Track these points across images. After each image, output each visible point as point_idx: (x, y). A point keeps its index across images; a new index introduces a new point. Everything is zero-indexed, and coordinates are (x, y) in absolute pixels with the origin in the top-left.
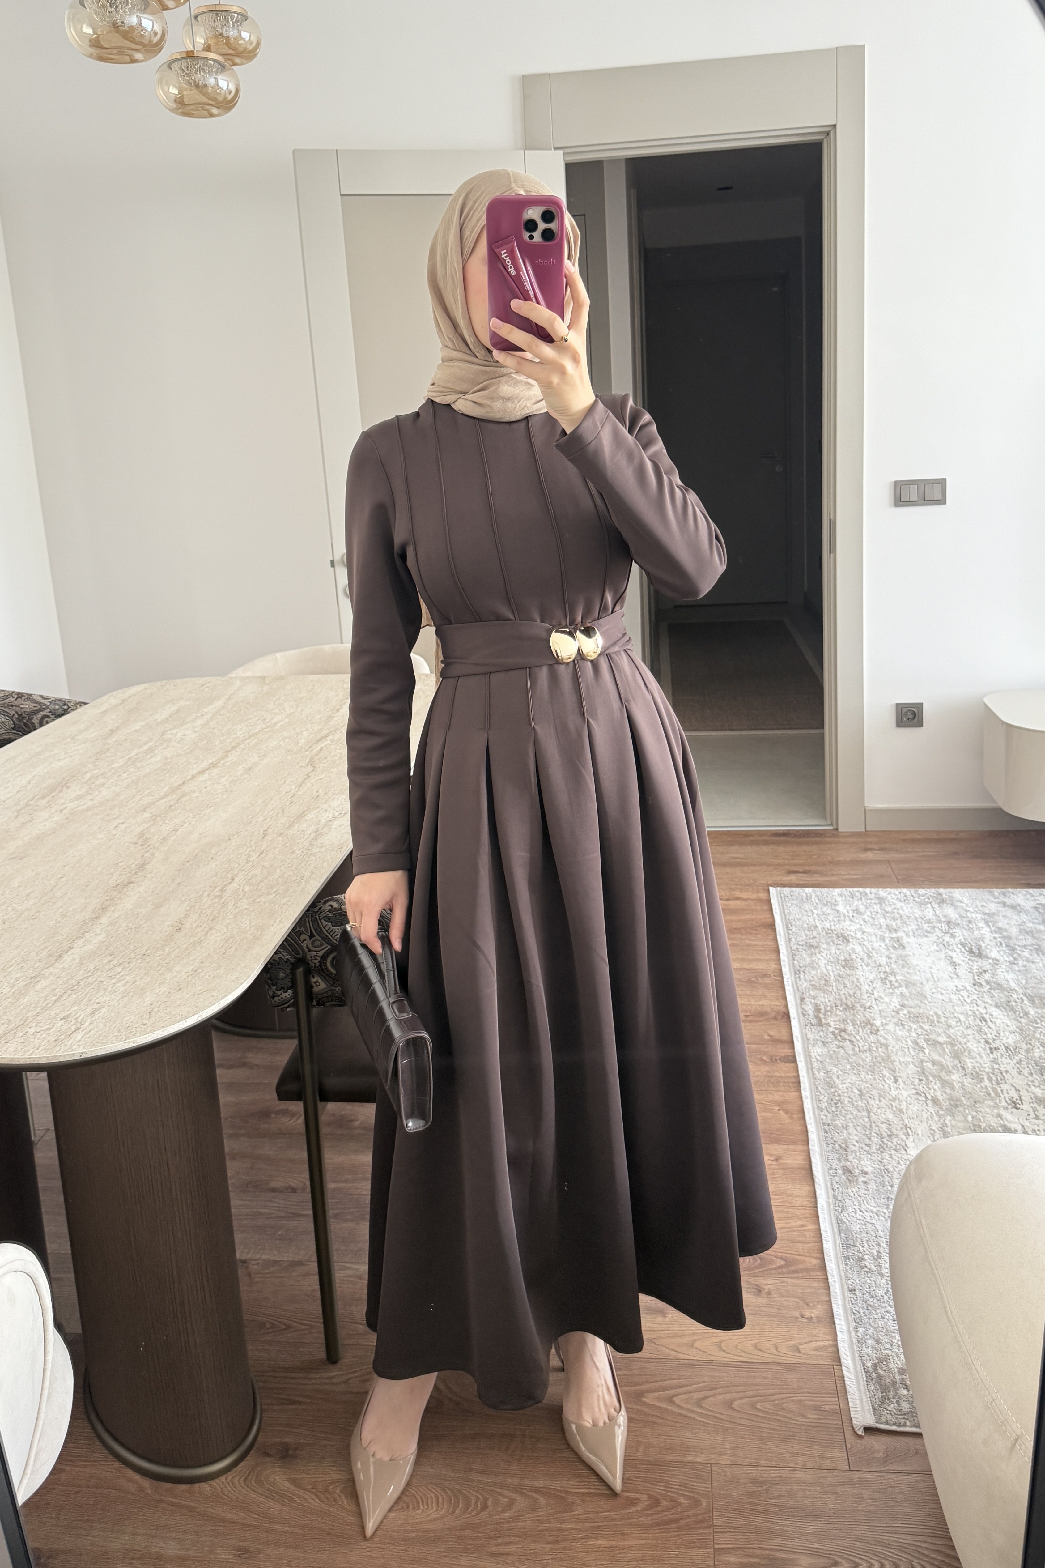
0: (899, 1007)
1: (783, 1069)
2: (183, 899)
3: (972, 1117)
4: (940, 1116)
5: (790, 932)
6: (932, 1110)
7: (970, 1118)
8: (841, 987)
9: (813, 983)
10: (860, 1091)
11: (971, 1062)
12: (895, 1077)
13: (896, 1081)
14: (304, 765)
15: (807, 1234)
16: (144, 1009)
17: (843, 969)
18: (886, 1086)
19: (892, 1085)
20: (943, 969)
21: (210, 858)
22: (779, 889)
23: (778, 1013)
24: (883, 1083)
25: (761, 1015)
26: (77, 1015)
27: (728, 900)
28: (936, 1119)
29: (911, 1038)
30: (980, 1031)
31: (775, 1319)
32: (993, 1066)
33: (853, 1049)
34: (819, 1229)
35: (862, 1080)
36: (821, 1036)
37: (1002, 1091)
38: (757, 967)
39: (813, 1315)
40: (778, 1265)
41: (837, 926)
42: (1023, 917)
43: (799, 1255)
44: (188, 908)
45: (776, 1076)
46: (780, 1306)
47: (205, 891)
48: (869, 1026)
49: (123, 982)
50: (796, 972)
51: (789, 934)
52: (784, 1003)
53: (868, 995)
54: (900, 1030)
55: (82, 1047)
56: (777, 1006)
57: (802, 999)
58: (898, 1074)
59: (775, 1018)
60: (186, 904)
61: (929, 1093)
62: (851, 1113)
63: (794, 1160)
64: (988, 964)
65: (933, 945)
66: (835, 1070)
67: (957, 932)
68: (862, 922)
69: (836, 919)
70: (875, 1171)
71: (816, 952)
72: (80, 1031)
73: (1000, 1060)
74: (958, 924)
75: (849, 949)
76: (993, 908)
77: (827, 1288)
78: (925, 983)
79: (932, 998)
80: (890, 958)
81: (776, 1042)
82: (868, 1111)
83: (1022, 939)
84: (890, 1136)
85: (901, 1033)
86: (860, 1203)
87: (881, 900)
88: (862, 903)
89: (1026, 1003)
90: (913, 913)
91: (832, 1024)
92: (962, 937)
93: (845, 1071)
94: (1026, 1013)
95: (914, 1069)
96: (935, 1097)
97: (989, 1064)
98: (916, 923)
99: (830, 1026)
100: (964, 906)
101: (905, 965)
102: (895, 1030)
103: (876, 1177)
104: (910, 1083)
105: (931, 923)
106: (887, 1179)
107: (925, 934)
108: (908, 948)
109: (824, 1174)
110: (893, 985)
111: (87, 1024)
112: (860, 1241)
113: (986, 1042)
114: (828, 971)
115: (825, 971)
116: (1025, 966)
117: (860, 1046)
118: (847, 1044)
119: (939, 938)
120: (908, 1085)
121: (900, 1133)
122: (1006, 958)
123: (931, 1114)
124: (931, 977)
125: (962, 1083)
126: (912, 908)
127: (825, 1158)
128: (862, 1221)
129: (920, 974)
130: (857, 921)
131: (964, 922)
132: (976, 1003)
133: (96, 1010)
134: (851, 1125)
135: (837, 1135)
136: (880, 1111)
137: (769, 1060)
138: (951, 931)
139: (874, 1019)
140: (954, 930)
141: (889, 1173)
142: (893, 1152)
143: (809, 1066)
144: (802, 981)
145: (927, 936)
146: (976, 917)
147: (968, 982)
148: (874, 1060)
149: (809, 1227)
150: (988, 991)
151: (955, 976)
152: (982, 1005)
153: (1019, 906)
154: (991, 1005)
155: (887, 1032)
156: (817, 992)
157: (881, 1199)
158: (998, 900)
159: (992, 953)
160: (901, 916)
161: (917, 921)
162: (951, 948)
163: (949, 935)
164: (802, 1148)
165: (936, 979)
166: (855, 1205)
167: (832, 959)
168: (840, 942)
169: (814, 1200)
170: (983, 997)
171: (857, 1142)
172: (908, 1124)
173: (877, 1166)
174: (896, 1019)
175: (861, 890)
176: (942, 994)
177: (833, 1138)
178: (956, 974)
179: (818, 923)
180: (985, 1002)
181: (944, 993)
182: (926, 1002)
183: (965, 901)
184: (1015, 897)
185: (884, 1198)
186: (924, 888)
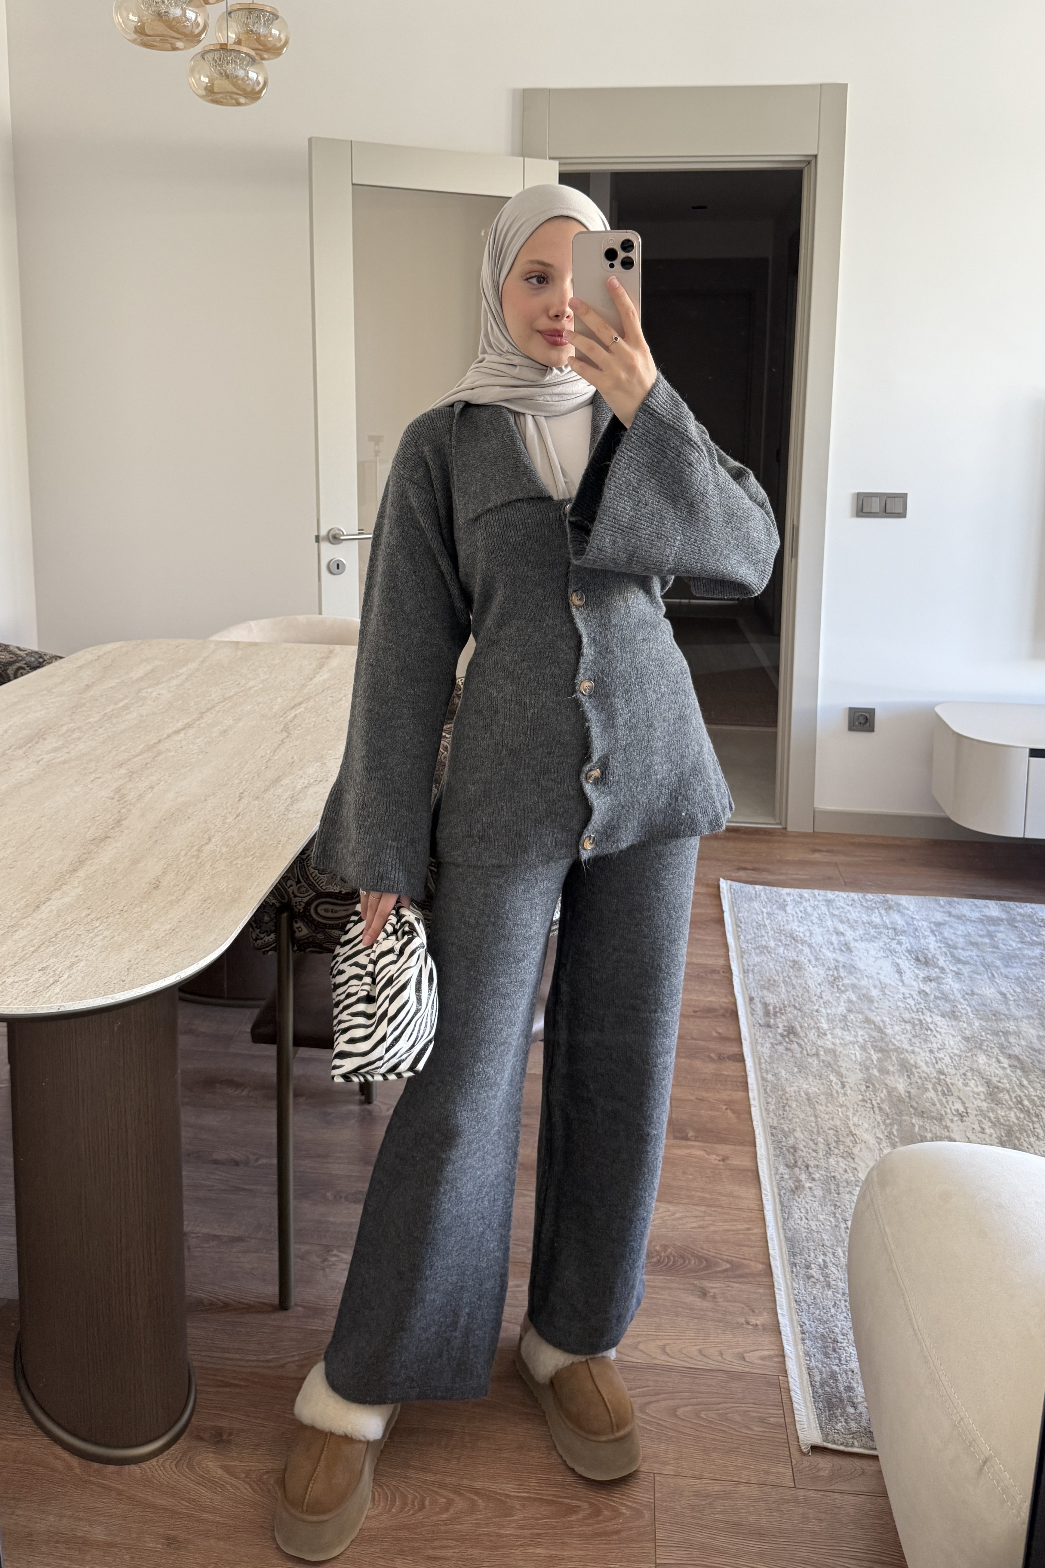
0: (845, 1011)
1: (730, 1068)
2: (160, 857)
3: (919, 1127)
4: (886, 1125)
5: (739, 930)
6: (879, 1118)
7: (916, 1128)
8: (790, 989)
9: (762, 983)
10: (806, 1094)
11: (919, 1073)
12: (842, 1082)
13: (843, 1086)
14: (278, 731)
15: (752, 1237)
16: (123, 965)
17: (791, 970)
19: (839, 1090)
20: (888, 977)
21: (186, 817)
22: (728, 883)
23: (726, 1010)
24: (830, 1088)
25: (709, 1011)
26: (54, 969)
28: (883, 1127)
29: (858, 1044)
30: (925, 1040)
31: (721, 1324)
32: (938, 1077)
33: (801, 1052)
34: (764, 1231)
35: (810, 1084)
36: (769, 1037)
37: (947, 1102)
38: (705, 962)
39: (758, 1323)
40: (724, 1268)
41: (786, 927)
42: (968, 928)
43: (744, 1259)
44: (165, 867)
45: (723, 1074)
46: (725, 1311)
47: (182, 850)
49: (101, 937)
50: (745, 972)
51: (738, 931)
53: (815, 997)
54: (846, 1035)
55: (60, 1001)
56: (725, 1003)
57: (751, 999)
58: (844, 1080)
59: (724, 1016)
60: (163, 862)
61: (875, 1100)
62: (798, 1117)
63: (741, 1161)
64: (934, 972)
65: (880, 951)
66: (783, 1072)
67: (903, 938)
68: (810, 924)
69: (784, 919)
70: (822, 1178)
71: (765, 951)
72: (58, 983)
73: (946, 1071)
74: (905, 932)
75: (797, 950)
76: (939, 917)
77: (773, 1295)
78: (872, 989)
79: (879, 1005)
80: (837, 961)
81: (723, 1039)
82: (816, 1116)
83: (968, 950)
84: (836, 1142)
85: (848, 1038)
86: (807, 1210)
87: (829, 902)
88: (810, 906)
89: (970, 1014)
90: (860, 917)
91: (780, 1025)
92: (908, 945)
93: (792, 1074)
94: (970, 1024)
95: (861, 1076)
96: (881, 1105)
97: (935, 1074)
98: (863, 928)
99: (778, 1027)
100: (910, 913)
101: (853, 970)
102: (843, 1034)
103: (822, 1184)
104: (857, 1089)
105: (879, 928)
106: (833, 1187)
107: (873, 939)
108: (855, 952)
109: (770, 1178)
110: (840, 989)
111: (66, 976)
112: (806, 1250)
113: (931, 1051)
114: (777, 971)
115: (774, 971)
116: (970, 977)
117: (808, 1049)
118: (795, 1046)
119: (885, 944)
120: (855, 1091)
121: (848, 1141)
122: (951, 968)
123: (878, 1122)
124: (877, 983)
125: (909, 1092)
126: (859, 912)
127: (771, 1162)
128: (808, 1229)
129: (866, 979)
130: (805, 922)
131: (911, 931)
132: (922, 1012)
133: (73, 964)
134: (798, 1129)
135: (784, 1139)
136: (827, 1116)
137: (715, 1058)
138: (897, 938)
139: (821, 1023)
140: (901, 937)
141: (835, 1180)
142: (840, 1159)
143: (758, 1067)
144: (751, 980)
145: (874, 942)
146: (923, 925)
147: (914, 990)
148: (822, 1064)
149: (755, 1231)
150: (933, 1001)
151: (901, 984)
152: (928, 1014)
153: (965, 916)
154: (937, 1015)
155: (834, 1036)
156: (765, 992)
157: (828, 1206)
158: (944, 910)
159: (939, 962)
160: (848, 920)
161: (865, 926)
162: (897, 955)
163: (896, 941)
164: (749, 1149)
165: (883, 986)
166: (801, 1212)
167: (780, 959)
168: (788, 943)
169: (760, 1203)
170: (929, 1007)
171: (805, 1147)
172: (854, 1132)
173: (824, 1173)
174: (843, 1023)
175: (809, 891)
176: (889, 1001)
177: (781, 1142)
178: (902, 981)
179: (767, 922)
180: (931, 1012)
181: (891, 1000)
182: (873, 1008)
183: (912, 908)
184: (960, 907)
185: (831, 1205)
186: (872, 893)
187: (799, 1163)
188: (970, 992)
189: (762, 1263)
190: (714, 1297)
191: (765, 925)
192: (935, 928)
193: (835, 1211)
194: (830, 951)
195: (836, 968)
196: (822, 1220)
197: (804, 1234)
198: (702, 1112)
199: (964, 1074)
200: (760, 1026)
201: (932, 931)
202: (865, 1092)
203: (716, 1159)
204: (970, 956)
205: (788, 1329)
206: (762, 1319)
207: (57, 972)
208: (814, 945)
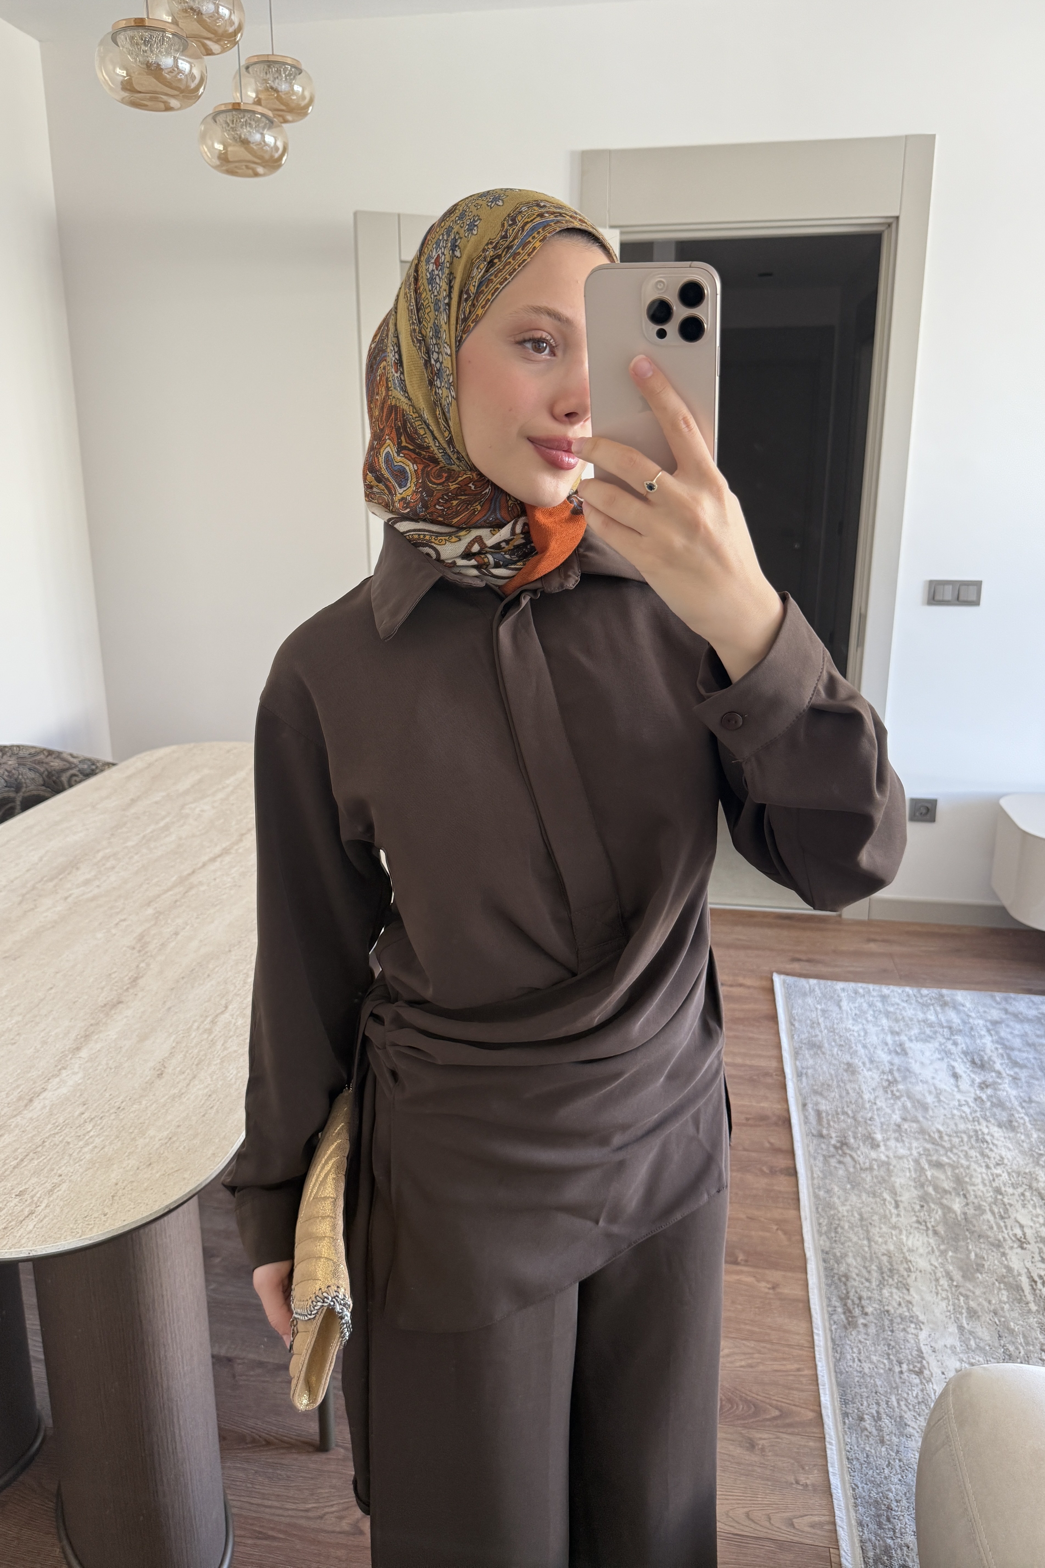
0: (900, 1120)
1: (782, 1184)
2: (170, 1031)
3: (976, 1255)
4: (942, 1251)
5: (793, 1027)
6: (934, 1242)
7: (973, 1256)
8: (844, 1093)
9: (816, 1088)
10: (861, 1214)
11: (974, 1191)
12: (897, 1201)
13: (897, 1206)
15: (804, 1380)
17: (845, 1074)
18: (887, 1211)
19: (893, 1210)
20: (945, 1082)
21: (206, 976)
22: (783, 977)
23: (780, 1116)
24: (884, 1207)
25: (762, 1118)
26: (35, 1191)
27: (731, 986)
28: (937, 1253)
29: (912, 1157)
30: (983, 1154)
31: (769, 1483)
32: (996, 1197)
34: (816, 1375)
35: (863, 1203)
36: (823, 1149)
37: (1006, 1226)
38: (758, 1064)
39: (808, 1482)
40: (773, 1415)
41: (841, 1025)
42: (1027, 1027)
43: (795, 1405)
44: (174, 1045)
45: (775, 1190)
46: (773, 1466)
47: (195, 1021)
48: (870, 1140)
49: (91, 1147)
50: (800, 1074)
51: (791, 1029)
52: (786, 1106)
53: (870, 1104)
54: (901, 1147)
56: (779, 1109)
57: (804, 1105)
58: (898, 1198)
59: (776, 1124)
60: (172, 1039)
61: (930, 1222)
62: (851, 1240)
63: (791, 1290)
64: (991, 1077)
65: (935, 1052)
66: (836, 1189)
67: (959, 1038)
68: (864, 1022)
69: (839, 1016)
70: (875, 1312)
71: (819, 1052)
72: (34, 1215)
73: (1003, 1189)
74: (960, 1031)
75: (851, 1051)
76: (995, 1014)
77: (824, 1450)
78: (927, 1094)
79: (933, 1112)
80: (892, 1064)
81: (776, 1151)
82: (869, 1240)
83: (1024, 1051)
84: (891, 1270)
85: (902, 1151)
86: (860, 1349)
87: (884, 998)
88: (865, 1001)
89: (1028, 1124)
90: (916, 1015)
91: (833, 1135)
92: (964, 1045)
93: (845, 1190)
94: (1028, 1136)
95: (915, 1193)
96: (936, 1228)
97: (992, 1194)
98: (918, 1026)
99: (831, 1137)
100: (966, 1009)
101: (908, 1073)
102: (896, 1147)
103: (876, 1319)
104: (910, 1209)
105: (933, 1027)
106: (887, 1323)
107: (927, 1039)
108: (910, 1054)
109: (822, 1309)
110: (895, 1095)
111: (43, 1205)
112: (859, 1397)
113: (988, 1167)
114: (831, 1075)
115: (827, 1075)
116: (1028, 1082)
117: (861, 1162)
118: (848, 1159)
119: (941, 1044)
120: (908, 1211)
121: (902, 1268)
122: (1008, 1072)
123: (932, 1248)
124: (933, 1089)
125: (965, 1214)
126: (914, 1009)
127: (823, 1292)
128: (860, 1372)
129: (920, 1084)
130: (859, 1020)
131: (967, 1029)
132: (978, 1121)
133: (55, 1186)
134: (850, 1254)
135: (836, 1265)
136: (880, 1240)
137: (768, 1171)
138: (953, 1038)
139: (875, 1133)
140: (956, 1037)
141: (889, 1315)
142: (894, 1290)
143: (810, 1182)
144: (804, 1084)
145: (929, 1042)
146: (978, 1024)
147: (970, 1097)
148: (875, 1180)
149: (806, 1372)
150: (990, 1109)
151: (956, 1089)
152: (984, 1123)
153: (1022, 1014)
154: (994, 1124)
155: (887, 1148)
156: (819, 1099)
157: (882, 1345)
158: (1000, 1006)
159: (995, 1065)
160: (903, 1017)
161: (920, 1025)
162: (953, 1057)
163: (951, 1042)
164: (800, 1275)
165: (939, 1091)
166: (853, 1352)
167: (834, 1062)
168: (842, 1043)
169: (810, 1339)
170: (986, 1115)
171: (857, 1275)
172: (909, 1258)
173: (877, 1306)
174: (897, 1135)
175: (864, 985)
176: (944, 1108)
177: (832, 1269)
178: (957, 1086)
179: (821, 1020)
180: (988, 1121)
181: (946, 1106)
182: (928, 1117)
183: (968, 1005)
184: (1017, 1004)
185: (884, 1345)
186: (926, 987)
187: (851, 1294)
188: (1027, 1099)
189: (813, 1411)
190: (763, 1450)
191: (819, 1024)
192: (991, 1027)
193: (890, 1352)
194: (885, 1053)
195: (891, 1072)
196: (875, 1361)
197: (857, 1379)
198: (753, 1233)
199: (1023, 1194)
200: (813, 1135)
201: (988, 1031)
202: (920, 1211)
203: (766, 1287)
204: (1027, 1058)
205: (840, 1491)
206: (812, 1478)
207: (35, 1199)
208: (869, 1046)
